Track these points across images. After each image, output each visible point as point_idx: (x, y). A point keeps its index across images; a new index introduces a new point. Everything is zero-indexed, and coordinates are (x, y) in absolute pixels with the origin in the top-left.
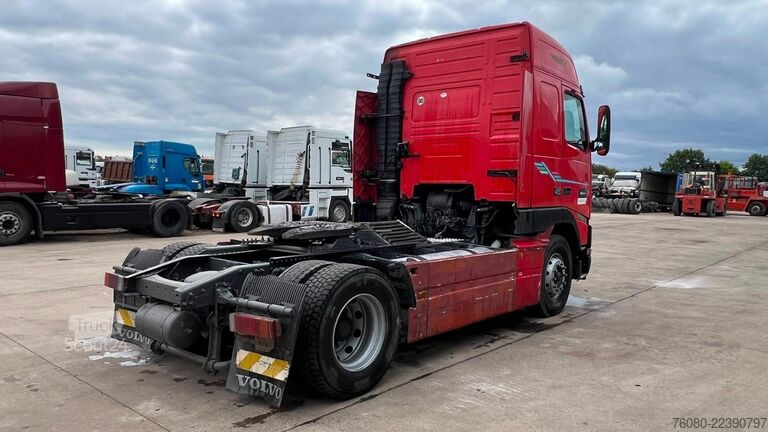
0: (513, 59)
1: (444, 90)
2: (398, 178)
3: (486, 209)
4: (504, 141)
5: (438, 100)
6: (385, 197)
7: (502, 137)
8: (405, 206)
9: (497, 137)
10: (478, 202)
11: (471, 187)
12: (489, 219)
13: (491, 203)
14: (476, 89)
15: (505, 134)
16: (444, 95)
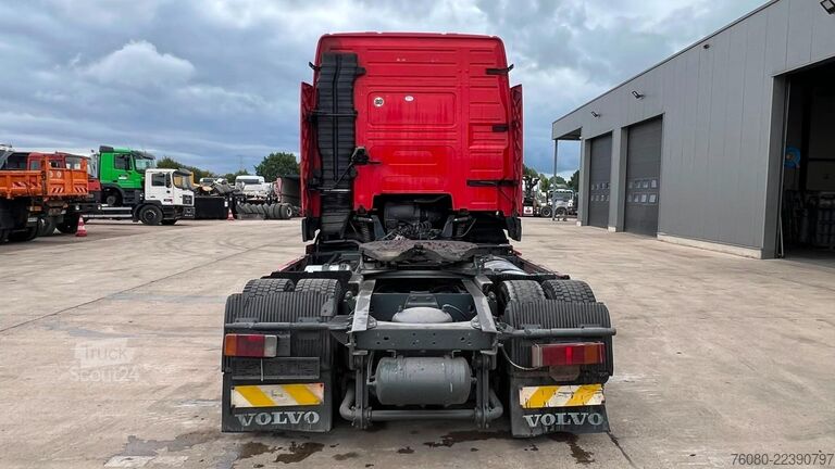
0: (489, 71)
1: (409, 93)
2: (351, 187)
3: (466, 219)
4: (486, 151)
5: (402, 103)
6: (335, 209)
7: (483, 147)
8: (361, 219)
9: (477, 147)
10: (457, 212)
11: (448, 197)
12: (467, 228)
13: (472, 213)
14: (449, 97)
15: (485, 144)
16: (409, 99)
